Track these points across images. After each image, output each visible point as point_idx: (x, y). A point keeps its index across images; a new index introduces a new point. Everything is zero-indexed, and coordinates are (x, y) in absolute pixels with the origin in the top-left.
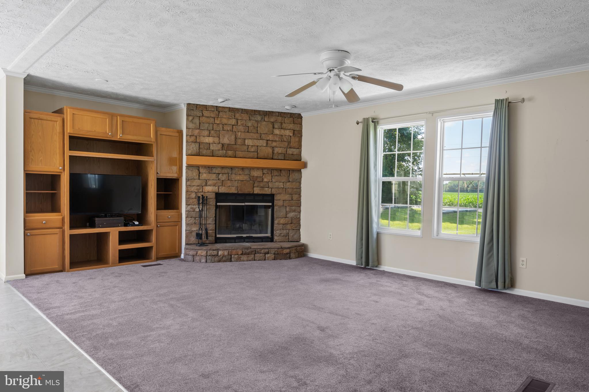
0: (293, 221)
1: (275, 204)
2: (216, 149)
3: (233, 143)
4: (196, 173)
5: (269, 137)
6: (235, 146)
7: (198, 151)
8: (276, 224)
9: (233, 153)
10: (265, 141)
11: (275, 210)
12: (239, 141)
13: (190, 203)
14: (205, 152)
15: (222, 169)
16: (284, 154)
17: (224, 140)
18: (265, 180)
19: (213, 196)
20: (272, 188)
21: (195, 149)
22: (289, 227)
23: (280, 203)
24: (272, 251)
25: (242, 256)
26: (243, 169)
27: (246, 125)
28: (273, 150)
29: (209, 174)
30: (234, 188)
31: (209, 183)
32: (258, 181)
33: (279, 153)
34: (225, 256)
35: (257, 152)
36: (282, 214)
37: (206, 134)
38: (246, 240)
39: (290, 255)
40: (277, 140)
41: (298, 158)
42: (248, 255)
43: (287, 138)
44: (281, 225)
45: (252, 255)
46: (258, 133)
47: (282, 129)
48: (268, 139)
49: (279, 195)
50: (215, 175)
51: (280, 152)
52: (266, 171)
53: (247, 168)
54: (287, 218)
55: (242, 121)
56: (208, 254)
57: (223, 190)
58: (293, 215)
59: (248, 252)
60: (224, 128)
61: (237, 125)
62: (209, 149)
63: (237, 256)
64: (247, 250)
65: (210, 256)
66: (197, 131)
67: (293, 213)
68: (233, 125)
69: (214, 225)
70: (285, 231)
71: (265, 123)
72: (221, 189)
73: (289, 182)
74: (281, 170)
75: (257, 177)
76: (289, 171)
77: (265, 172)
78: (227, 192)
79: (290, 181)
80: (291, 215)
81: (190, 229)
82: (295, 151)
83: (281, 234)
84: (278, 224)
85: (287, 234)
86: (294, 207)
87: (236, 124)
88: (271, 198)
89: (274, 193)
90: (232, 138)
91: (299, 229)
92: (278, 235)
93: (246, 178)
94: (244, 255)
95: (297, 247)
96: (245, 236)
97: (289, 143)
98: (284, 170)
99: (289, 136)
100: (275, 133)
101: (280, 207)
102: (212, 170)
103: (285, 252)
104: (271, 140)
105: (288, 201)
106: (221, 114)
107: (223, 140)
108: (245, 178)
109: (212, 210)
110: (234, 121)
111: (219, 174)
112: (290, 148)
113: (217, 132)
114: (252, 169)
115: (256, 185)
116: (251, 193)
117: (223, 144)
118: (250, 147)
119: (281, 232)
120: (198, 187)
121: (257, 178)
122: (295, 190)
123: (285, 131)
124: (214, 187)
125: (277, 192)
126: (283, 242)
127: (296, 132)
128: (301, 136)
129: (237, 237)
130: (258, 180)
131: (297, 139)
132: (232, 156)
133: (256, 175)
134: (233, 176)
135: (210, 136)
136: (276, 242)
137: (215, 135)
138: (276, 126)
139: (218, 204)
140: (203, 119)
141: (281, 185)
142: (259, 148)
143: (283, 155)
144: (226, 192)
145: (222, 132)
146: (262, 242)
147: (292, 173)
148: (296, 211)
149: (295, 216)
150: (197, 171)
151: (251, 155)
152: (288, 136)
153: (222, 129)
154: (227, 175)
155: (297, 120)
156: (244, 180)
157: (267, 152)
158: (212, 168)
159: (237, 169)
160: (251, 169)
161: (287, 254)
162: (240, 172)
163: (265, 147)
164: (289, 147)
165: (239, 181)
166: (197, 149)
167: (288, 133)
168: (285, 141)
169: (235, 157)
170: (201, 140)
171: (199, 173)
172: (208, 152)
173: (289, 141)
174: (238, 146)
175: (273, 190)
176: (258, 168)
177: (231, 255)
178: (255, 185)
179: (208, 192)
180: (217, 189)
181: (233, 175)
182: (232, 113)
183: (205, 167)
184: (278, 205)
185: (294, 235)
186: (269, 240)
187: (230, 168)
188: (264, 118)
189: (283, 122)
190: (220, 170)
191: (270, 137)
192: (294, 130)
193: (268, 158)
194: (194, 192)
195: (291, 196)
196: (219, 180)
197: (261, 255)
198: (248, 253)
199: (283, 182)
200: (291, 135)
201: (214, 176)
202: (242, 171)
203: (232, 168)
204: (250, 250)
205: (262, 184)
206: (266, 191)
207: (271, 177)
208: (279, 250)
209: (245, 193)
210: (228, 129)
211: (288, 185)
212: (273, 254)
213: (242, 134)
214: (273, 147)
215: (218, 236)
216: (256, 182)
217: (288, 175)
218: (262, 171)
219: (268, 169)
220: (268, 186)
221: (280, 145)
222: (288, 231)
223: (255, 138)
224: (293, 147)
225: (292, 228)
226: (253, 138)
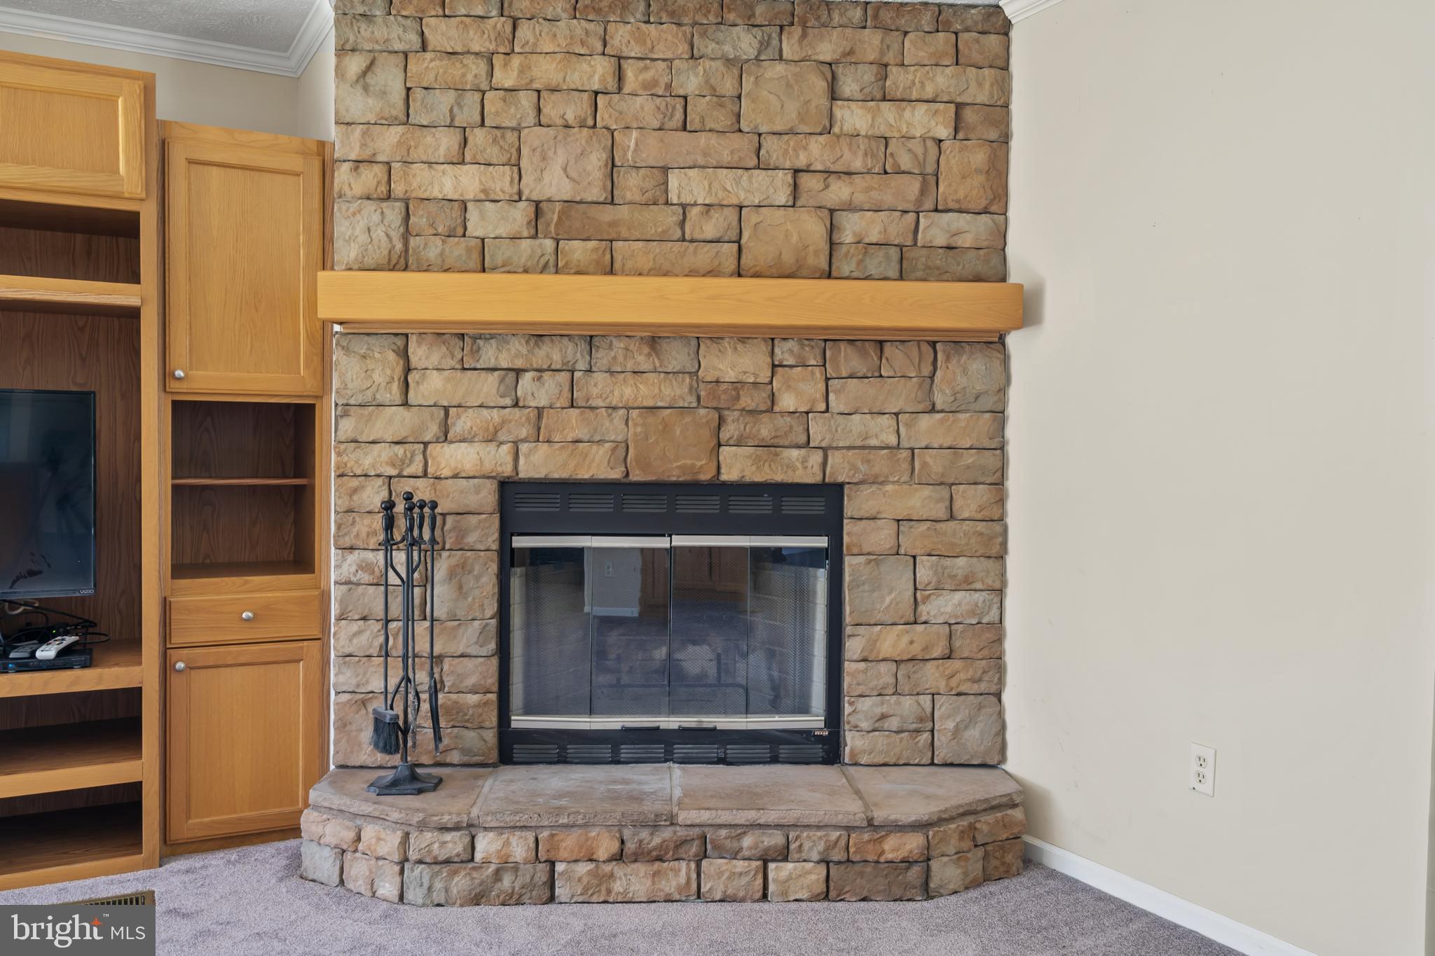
0: (957, 643)
1: (846, 539)
2: (502, 231)
3: (595, 193)
4: (388, 372)
5: (805, 149)
6: (607, 214)
7: (399, 246)
8: (855, 657)
9: (595, 250)
10: (782, 179)
11: (847, 578)
12: (632, 185)
13: (357, 535)
14: (438, 251)
15: (532, 344)
16: (901, 247)
17: (547, 180)
18: (788, 401)
19: (487, 496)
20: (825, 450)
21: (379, 233)
22: (931, 675)
23: (881, 537)
24: (807, 845)
25: (618, 869)
26: (654, 339)
27: (669, 86)
28: (832, 229)
29: (459, 373)
30: (601, 453)
31: (462, 423)
32: (743, 410)
33: (867, 240)
34: (516, 868)
35: (739, 242)
36: (888, 600)
37: (442, 151)
38: (680, 750)
39: (928, 869)
40: (858, 164)
41: (985, 267)
42: (657, 864)
43: (919, 151)
44: (883, 667)
45: (683, 864)
46: (740, 131)
47: (884, 99)
48: (801, 162)
49: (874, 487)
50: (493, 378)
51: (874, 236)
52: (791, 351)
53: (679, 332)
54: (920, 628)
55: (646, 68)
56: (413, 855)
57: (538, 463)
58: (960, 605)
59: (653, 844)
60: (545, 111)
61: (620, 89)
62: (464, 236)
63: (591, 866)
64: (652, 834)
65: (420, 862)
66: (395, 133)
67: (958, 596)
68: (596, 93)
69: (495, 662)
70: (908, 702)
71: (780, 68)
72: (527, 456)
73: (933, 410)
74: (881, 343)
75: (738, 385)
76: (933, 344)
77: (787, 356)
78: (564, 474)
79: (938, 407)
80: (947, 605)
81: (358, 686)
82: (970, 229)
83: (883, 717)
84: (865, 660)
85: (921, 720)
86: (961, 562)
87: (612, 85)
88: (821, 505)
89: (840, 479)
90: (589, 168)
91: (993, 689)
92: (865, 725)
93: (677, 391)
94: (636, 861)
95: (971, 819)
96: (670, 722)
97: (931, 179)
98: (903, 336)
99: (930, 144)
100: (845, 128)
101: (876, 558)
102: (479, 349)
103: (893, 850)
104: (819, 167)
105: (924, 527)
106: (525, 32)
107: (540, 180)
108: (667, 391)
109: (478, 578)
110: (600, 71)
111: (518, 372)
112: (936, 210)
113: (503, 136)
114: (708, 342)
115: (729, 431)
116: (705, 477)
117: (537, 204)
118: (694, 212)
119: (885, 709)
120: (399, 450)
121: (736, 389)
122: (970, 458)
123: (907, 114)
124: (492, 446)
125: (857, 470)
126: (895, 765)
127: (969, 115)
128: (1007, 138)
129: (626, 730)
130: (746, 401)
131: (979, 157)
132: (590, 268)
133: (731, 376)
134: (595, 385)
135: (468, 159)
136: (856, 764)
137: (493, 153)
138: (849, 87)
139: (519, 542)
140: (428, 67)
141: (883, 430)
142: (750, 217)
143: (894, 252)
144: (556, 475)
145: (534, 136)
146: (774, 760)
147: (948, 359)
148: (978, 586)
149: (972, 613)
150: (391, 356)
151: (704, 256)
152: (923, 138)
153: (531, 119)
154: (564, 377)
155: (977, 41)
156: (660, 404)
157: (795, 238)
158: (475, 338)
159: (619, 345)
160: (700, 337)
161: (908, 862)
162: (640, 356)
163: (782, 212)
164: (929, 204)
165: (634, 413)
166: (392, 233)
167: (923, 121)
168: (903, 168)
169: (611, 272)
170: (415, 185)
171: (408, 370)
172: (457, 249)
173: (930, 169)
174: (623, 212)
175: (835, 459)
176: (743, 335)
177: (552, 864)
178: (724, 436)
179: (456, 476)
180: (509, 459)
181: (599, 377)
182: (591, 26)
183: (439, 332)
184: (865, 550)
185: (966, 727)
186: (818, 750)
187: (581, 336)
188: (775, 42)
189: (890, 58)
190: (523, 349)
191: (816, 152)
192: (959, 107)
193: (803, 271)
194: (378, 476)
195: (943, 492)
196: (516, 405)
197: (740, 865)
198: (655, 853)
199: (897, 414)
200: (943, 132)
201: (488, 386)
202: (649, 355)
203: (591, 338)
204: (667, 834)
205: (765, 430)
206: (791, 467)
207: (822, 386)
208: (853, 835)
209: (665, 478)
210: (570, 117)
211: (926, 429)
212: (818, 862)
213: (653, 139)
214: (832, 211)
215: (520, 721)
216: (731, 416)
217: (926, 370)
218: (764, 348)
219: (803, 335)
220: (803, 439)
221: (875, 195)
222: (926, 701)
223: (726, 158)
224: (952, 205)
225: (953, 682)
226: (712, 162)
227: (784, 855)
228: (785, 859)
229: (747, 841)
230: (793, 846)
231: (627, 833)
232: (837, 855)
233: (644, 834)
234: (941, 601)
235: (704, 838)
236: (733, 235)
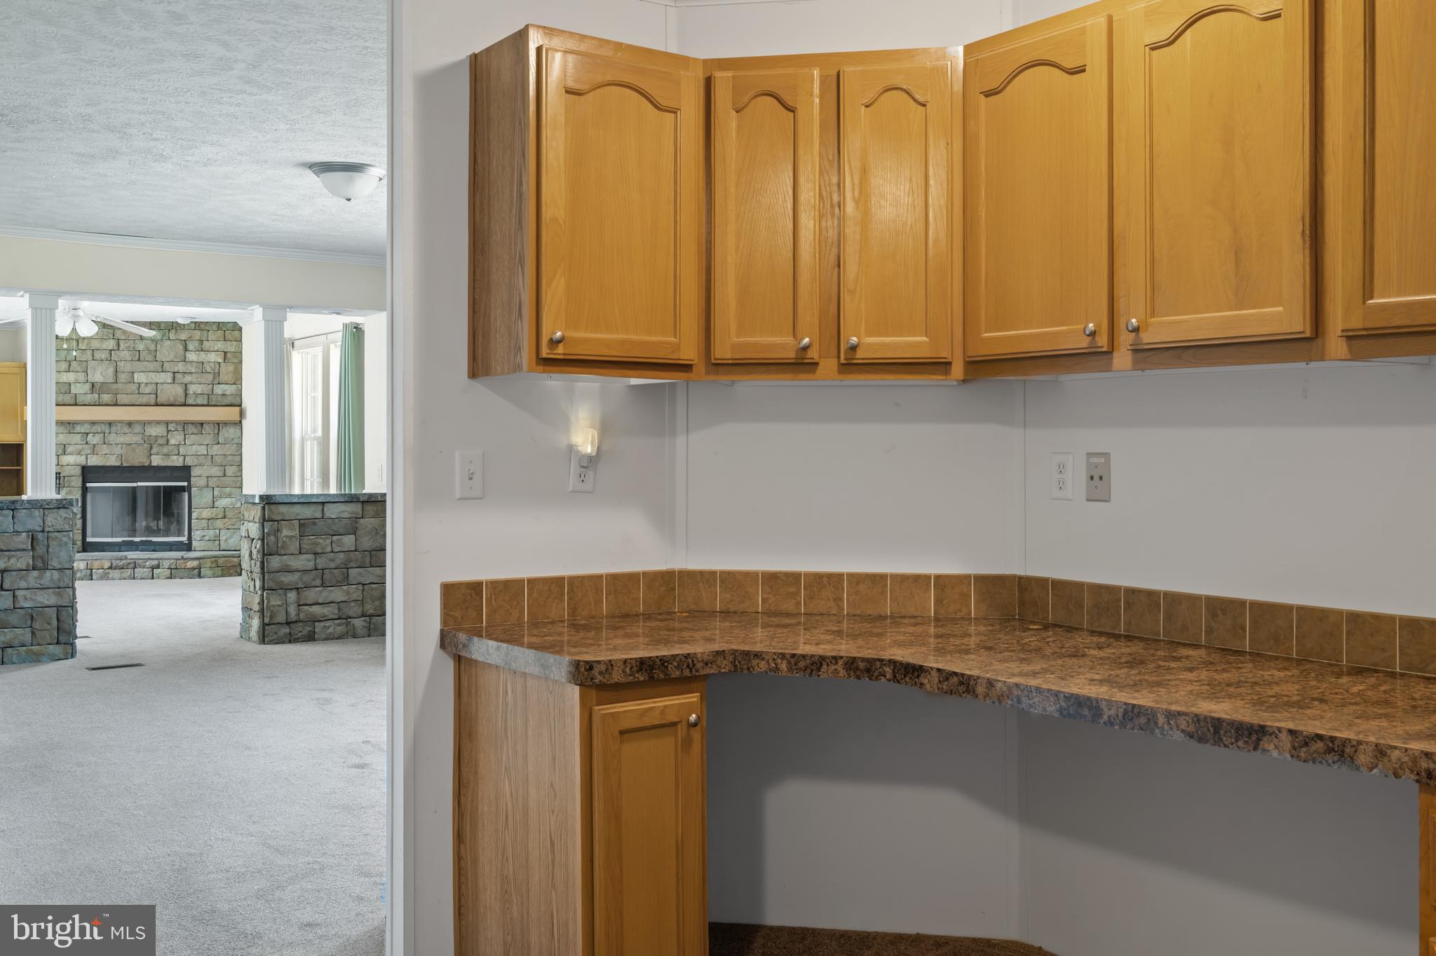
0: (227, 514)
1: (192, 483)
2: (82, 392)
3: (111, 380)
5: (177, 366)
6: (115, 386)
8: (196, 518)
9: (111, 399)
10: (170, 375)
11: (193, 494)
12: (123, 377)
14: (62, 398)
15: (92, 425)
16: (208, 395)
17: (96, 376)
18: (173, 442)
19: (78, 471)
20: (184, 456)
22: (219, 523)
23: (203, 482)
24: (164, 565)
26: (130, 424)
27: (134, 348)
28: (186, 390)
29: (68, 434)
30: (113, 458)
31: (70, 449)
32: (159, 444)
33: (197, 393)
35: (156, 394)
36: (205, 501)
38: (140, 547)
39: (200, 570)
40: (193, 370)
41: (235, 402)
42: (122, 570)
43: (213, 366)
44: (204, 521)
45: (129, 570)
46: (156, 361)
47: (202, 351)
48: (176, 370)
49: (200, 467)
50: (80, 435)
51: (199, 391)
52: (173, 426)
53: (138, 422)
54: (215, 509)
55: (127, 343)
57: (94, 461)
58: (228, 502)
59: (121, 565)
60: (95, 356)
61: (118, 349)
62: (70, 393)
67: (227, 499)
68: (111, 350)
69: (80, 520)
70: (211, 531)
71: (168, 342)
72: (90, 459)
73: (218, 443)
74: (202, 424)
75: (157, 437)
76: (218, 424)
77: (172, 428)
78: (102, 464)
79: (220, 443)
80: (223, 503)
82: (230, 389)
83: (204, 536)
84: (199, 519)
85: (216, 537)
86: (228, 489)
87: (116, 348)
88: (184, 472)
89: (189, 465)
90: (109, 373)
92: (199, 539)
93: (137, 438)
94: (114, 569)
96: (138, 539)
97: (217, 374)
98: (210, 423)
99: (216, 364)
100: (189, 360)
101: (201, 488)
102: (75, 427)
104: (181, 371)
105: (216, 479)
107: (93, 376)
108: (134, 439)
109: (75, 496)
110: (112, 344)
111: (87, 434)
112: (219, 384)
113: (82, 364)
114: (147, 425)
115: (154, 450)
116: (146, 464)
117: (93, 383)
118: (142, 385)
119: (205, 534)
122: (230, 458)
123: (209, 355)
124: (79, 456)
125: (195, 462)
126: (208, 550)
127: (229, 355)
128: (241, 362)
129: (123, 541)
130: (160, 441)
131: (231, 368)
132: (110, 403)
133: (154, 434)
134: (112, 437)
135: (71, 370)
136: (195, 550)
137: (79, 369)
138: (191, 347)
141: (203, 450)
142: (160, 387)
143: (206, 397)
144: (99, 465)
145: (91, 364)
146: (171, 550)
147: (222, 428)
148: (234, 497)
149: (231, 504)
151: (144, 399)
152: (214, 362)
153: (91, 358)
154: (102, 435)
155: (230, 333)
156: (132, 443)
157: (174, 393)
158: (73, 424)
159: (119, 425)
160: (144, 424)
162: (126, 429)
163: (169, 385)
164: (217, 382)
165: (124, 446)
167: (214, 357)
168: (208, 371)
169: (116, 405)
172: (68, 397)
173: (217, 371)
174: (120, 385)
175: (188, 459)
176: (158, 423)
177: (92, 570)
178: (152, 452)
179: (68, 465)
180: (85, 460)
181: (113, 435)
182: (109, 331)
183: (62, 423)
184: (198, 486)
185: (230, 540)
186: (185, 547)
187: (107, 424)
188: (167, 334)
189: (204, 338)
190: (89, 427)
191: (180, 367)
192: (225, 353)
193: (177, 403)
195: (222, 468)
196: (87, 444)
199: (207, 445)
200: (221, 360)
201: (78, 438)
202: (129, 428)
203: (110, 424)
205: (165, 450)
206: (173, 461)
207: (183, 437)
208: (178, 562)
209: (134, 465)
210: (103, 357)
211: (216, 449)
212: (168, 569)
213: (128, 364)
214: (186, 384)
215: (89, 539)
216: (154, 446)
217: (216, 431)
218: (165, 426)
219: (177, 423)
220: (177, 453)
221: (199, 379)
222: (217, 531)
223: (152, 369)
224: (223, 382)
225: (225, 525)
226: (148, 370)
227: (158, 567)
228: (159, 568)
229: (147, 563)
230: (161, 564)
231: (113, 561)
232: (173, 567)
233: (118, 562)
234: (221, 501)
235: (135, 562)
236: (155, 392)
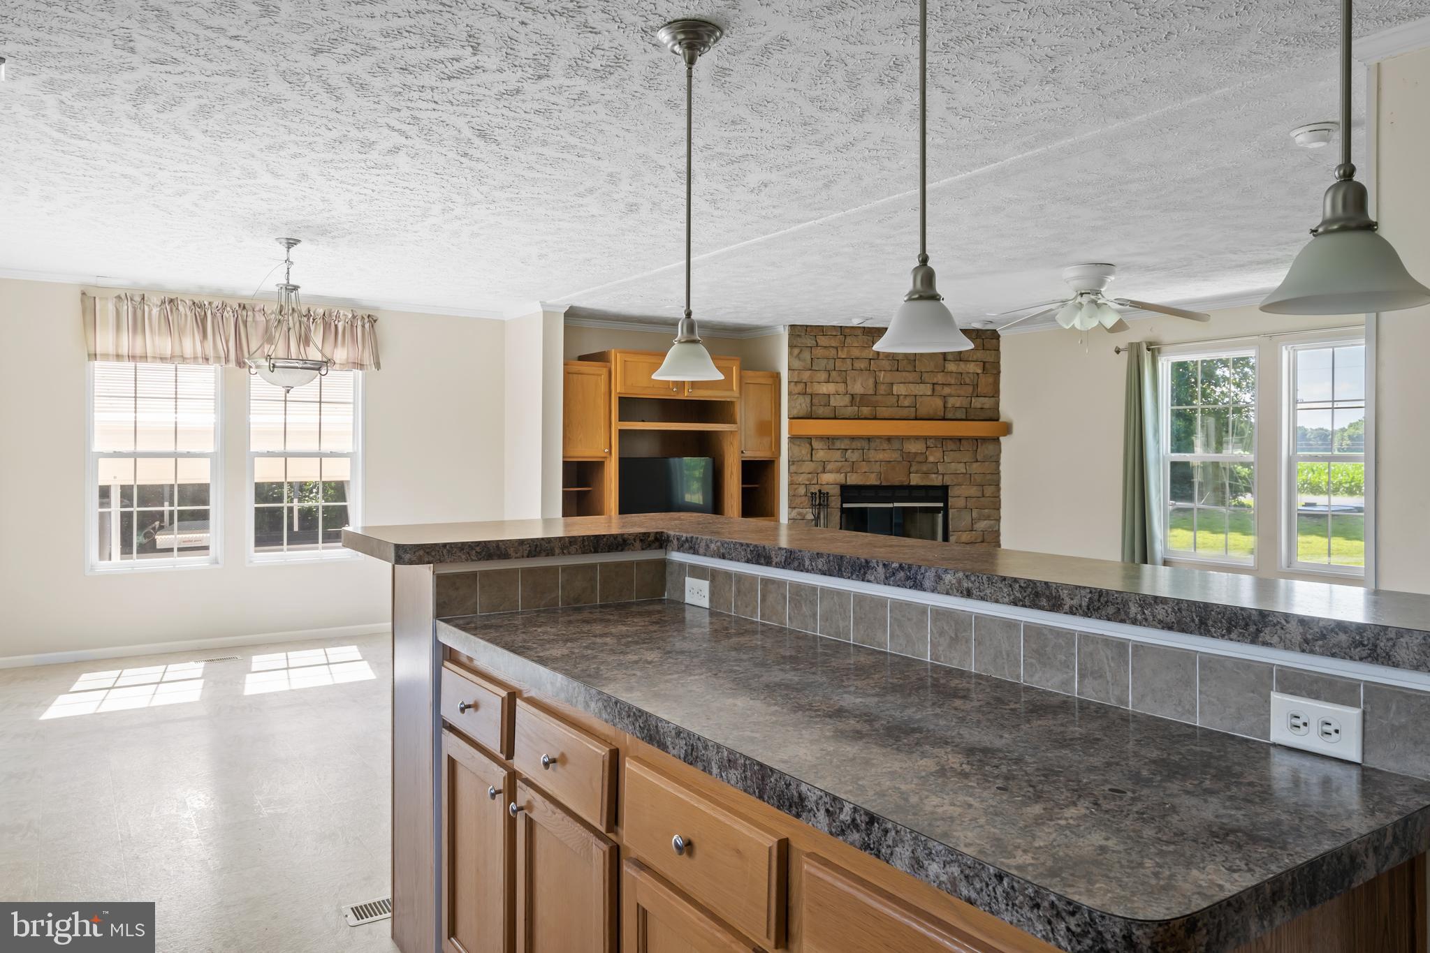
0: (985, 537)
1: (950, 504)
2: (841, 404)
3: (871, 392)
4: (807, 450)
5: (937, 377)
6: (874, 398)
7: (809, 409)
9: (871, 412)
10: (929, 387)
11: (950, 516)
12: (882, 389)
13: (795, 504)
14: (822, 411)
15: (851, 441)
16: (966, 408)
17: (855, 387)
18: (931, 459)
19: (837, 491)
20: (943, 474)
21: (804, 405)
23: (961, 503)
26: (889, 439)
28: (945, 403)
29: (829, 451)
30: (873, 476)
31: (829, 467)
32: (917, 462)
33: (956, 406)
35: (915, 407)
36: (963, 523)
37: (823, 379)
40: (953, 382)
41: (993, 416)
43: (972, 377)
46: (916, 371)
47: (961, 361)
48: (935, 381)
49: (959, 487)
50: (839, 452)
51: (958, 405)
52: (932, 442)
53: (897, 437)
54: (974, 532)
57: (853, 480)
58: (986, 525)
60: (855, 365)
61: (878, 358)
62: (829, 406)
66: (809, 373)
67: (986, 522)
68: (871, 359)
72: (850, 477)
73: (977, 461)
74: (960, 440)
75: (916, 454)
76: (977, 440)
77: (931, 444)
78: (862, 483)
80: (982, 525)
82: (987, 402)
86: (986, 511)
87: (876, 356)
88: (941, 493)
89: (948, 484)
90: (869, 384)
93: (896, 456)
97: (976, 386)
98: (967, 438)
99: (975, 375)
100: (949, 370)
101: (960, 509)
102: (834, 443)
104: (940, 383)
105: (974, 499)
106: (849, 340)
107: (853, 387)
108: (893, 456)
109: (835, 517)
110: (872, 352)
111: (846, 450)
112: (977, 396)
113: (841, 374)
114: (906, 440)
115: (913, 469)
116: (906, 483)
117: (852, 395)
118: (901, 397)
120: (810, 475)
122: (989, 477)
123: (968, 366)
124: (838, 475)
125: (953, 481)
127: (987, 365)
128: (999, 372)
130: (918, 459)
131: (991, 380)
132: (870, 417)
133: (913, 451)
134: (871, 454)
135: (831, 380)
137: (839, 379)
138: (950, 357)
139: (845, 505)
140: (819, 352)
141: (961, 468)
142: (919, 399)
143: (964, 410)
144: (859, 484)
145: (851, 374)
147: (982, 445)
148: (992, 519)
149: (990, 527)
150: (808, 445)
151: (905, 413)
152: (973, 373)
154: (861, 452)
155: (989, 343)
156: (891, 460)
157: (933, 406)
158: (833, 439)
159: (878, 441)
160: (903, 439)
162: (885, 445)
163: (929, 398)
164: (975, 395)
165: (883, 463)
166: (807, 406)
167: (973, 368)
168: (967, 383)
169: (875, 418)
170: (815, 389)
171: (812, 450)
172: (827, 412)
173: (975, 383)
174: (878, 398)
175: (946, 478)
176: (917, 438)
178: (911, 470)
179: (828, 484)
180: (844, 479)
181: (872, 452)
182: (869, 338)
183: (821, 438)
184: (956, 507)
187: (866, 439)
190: (849, 442)
191: (940, 378)
192: (984, 363)
193: (936, 417)
194: (802, 484)
195: (981, 488)
196: (846, 461)
199: (966, 463)
200: (979, 371)
201: (837, 455)
202: (888, 444)
203: (869, 439)
205: (924, 468)
206: (932, 480)
207: (942, 454)
209: (893, 484)
210: (862, 367)
211: (975, 467)
213: (889, 374)
214: (945, 397)
216: (914, 464)
217: (975, 449)
218: (924, 443)
219: (936, 438)
220: (936, 471)
221: (958, 392)
223: (911, 380)
224: (982, 395)
226: (907, 381)
234: (979, 523)
236: (914, 405)
